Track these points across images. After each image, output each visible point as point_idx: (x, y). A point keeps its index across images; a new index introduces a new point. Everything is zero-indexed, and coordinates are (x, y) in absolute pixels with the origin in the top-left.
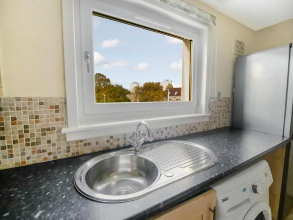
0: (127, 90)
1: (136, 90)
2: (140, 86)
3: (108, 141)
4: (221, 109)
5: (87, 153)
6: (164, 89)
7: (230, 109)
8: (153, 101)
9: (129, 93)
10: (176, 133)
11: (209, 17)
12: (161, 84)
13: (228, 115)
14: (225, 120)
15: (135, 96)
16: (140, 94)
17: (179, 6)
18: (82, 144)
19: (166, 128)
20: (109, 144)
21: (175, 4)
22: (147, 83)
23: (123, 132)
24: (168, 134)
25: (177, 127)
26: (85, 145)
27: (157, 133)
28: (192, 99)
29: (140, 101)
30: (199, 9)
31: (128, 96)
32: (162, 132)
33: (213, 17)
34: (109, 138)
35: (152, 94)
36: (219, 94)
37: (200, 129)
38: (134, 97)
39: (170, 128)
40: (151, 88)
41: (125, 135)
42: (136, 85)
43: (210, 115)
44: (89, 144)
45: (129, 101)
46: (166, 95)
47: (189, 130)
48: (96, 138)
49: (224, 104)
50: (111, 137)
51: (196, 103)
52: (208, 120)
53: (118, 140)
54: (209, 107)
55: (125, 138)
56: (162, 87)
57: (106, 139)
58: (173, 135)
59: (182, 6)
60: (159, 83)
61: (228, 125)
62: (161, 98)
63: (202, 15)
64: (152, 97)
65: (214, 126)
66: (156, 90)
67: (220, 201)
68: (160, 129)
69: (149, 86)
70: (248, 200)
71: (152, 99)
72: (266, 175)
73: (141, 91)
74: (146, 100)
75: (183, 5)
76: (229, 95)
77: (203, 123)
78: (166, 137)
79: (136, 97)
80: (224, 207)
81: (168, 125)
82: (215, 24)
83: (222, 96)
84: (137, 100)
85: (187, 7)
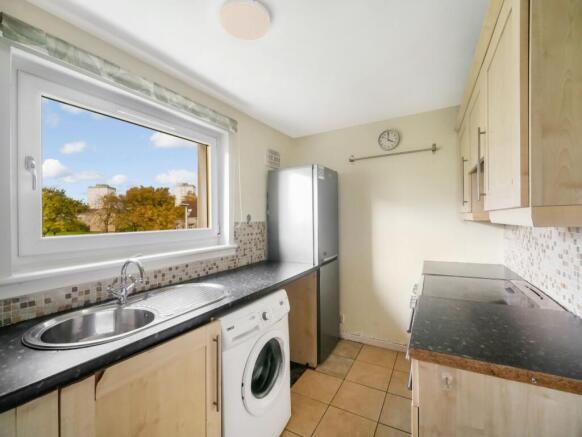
0: (78, 203)
1: (106, 203)
2: (117, 194)
3: (68, 296)
4: (254, 237)
5: (26, 318)
6: (178, 203)
7: (265, 237)
8: (151, 228)
9: (85, 209)
10: (187, 274)
11: (227, 121)
12: (170, 191)
13: (263, 245)
14: (259, 252)
15: (104, 217)
16: (119, 212)
17: (186, 107)
18: (18, 304)
19: (170, 269)
20: (70, 300)
21: (179, 104)
22: (135, 189)
23: (96, 279)
24: (174, 277)
25: (187, 266)
26: (24, 306)
27: (156, 277)
28: (210, 225)
29: (118, 230)
30: (214, 111)
31: (82, 218)
32: (163, 275)
33: (234, 122)
34: (70, 291)
35: (150, 213)
36: (249, 217)
37: (223, 267)
38: (101, 220)
39: (177, 268)
40: (147, 199)
41: (99, 284)
42: (104, 192)
43: (236, 246)
44: (32, 303)
45: (85, 229)
46: (182, 216)
47: (207, 269)
48: (46, 293)
49: (256, 231)
50: (75, 289)
51: (217, 231)
52: (233, 253)
53: (87, 292)
54: (236, 236)
55: (99, 289)
56: (173, 198)
57: (64, 294)
58: (181, 279)
59: (190, 107)
60: (166, 190)
61: (264, 258)
62: (172, 222)
63: (218, 118)
64: (151, 220)
65: (243, 262)
66: (160, 204)
67: (225, 331)
68: (160, 272)
69: (141, 194)
70: (257, 328)
71: (150, 223)
72: (281, 303)
73: (120, 206)
74: (134, 227)
75: (191, 105)
76: (262, 218)
77: (227, 258)
78: (170, 282)
79: (106, 222)
80: (229, 336)
81: (173, 264)
82: (236, 130)
83: (253, 220)
84: (109, 227)
85: (197, 109)
